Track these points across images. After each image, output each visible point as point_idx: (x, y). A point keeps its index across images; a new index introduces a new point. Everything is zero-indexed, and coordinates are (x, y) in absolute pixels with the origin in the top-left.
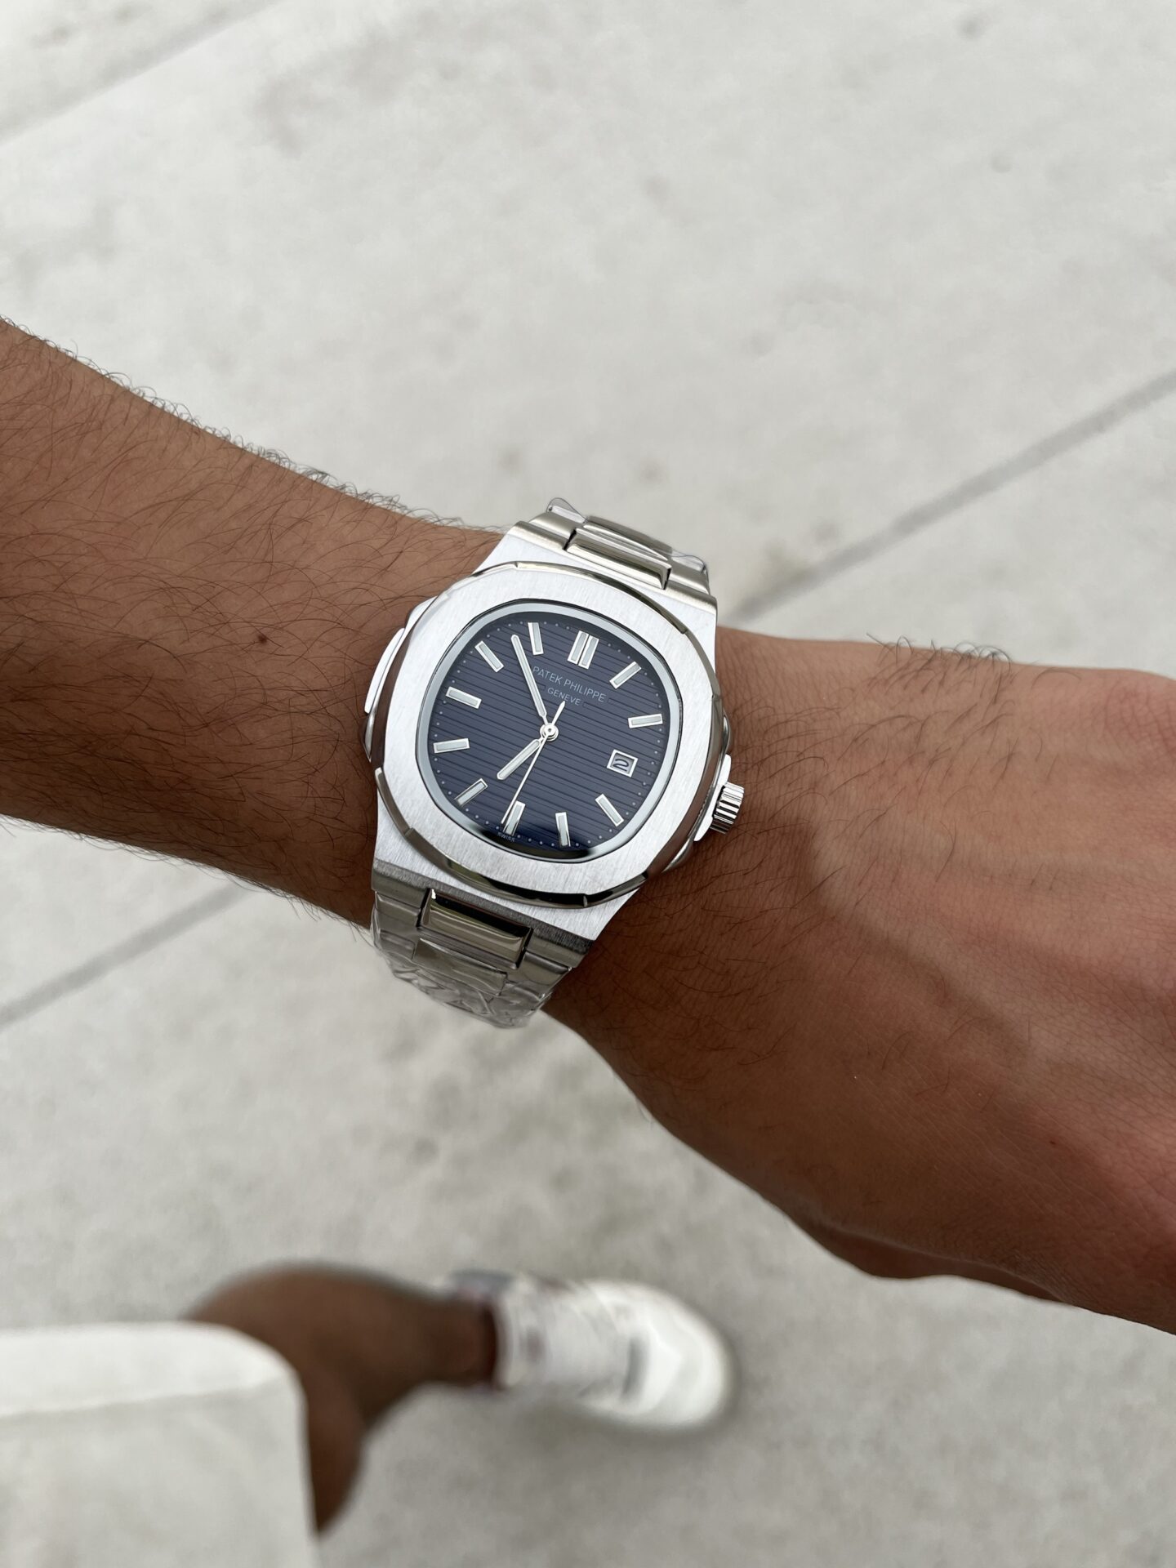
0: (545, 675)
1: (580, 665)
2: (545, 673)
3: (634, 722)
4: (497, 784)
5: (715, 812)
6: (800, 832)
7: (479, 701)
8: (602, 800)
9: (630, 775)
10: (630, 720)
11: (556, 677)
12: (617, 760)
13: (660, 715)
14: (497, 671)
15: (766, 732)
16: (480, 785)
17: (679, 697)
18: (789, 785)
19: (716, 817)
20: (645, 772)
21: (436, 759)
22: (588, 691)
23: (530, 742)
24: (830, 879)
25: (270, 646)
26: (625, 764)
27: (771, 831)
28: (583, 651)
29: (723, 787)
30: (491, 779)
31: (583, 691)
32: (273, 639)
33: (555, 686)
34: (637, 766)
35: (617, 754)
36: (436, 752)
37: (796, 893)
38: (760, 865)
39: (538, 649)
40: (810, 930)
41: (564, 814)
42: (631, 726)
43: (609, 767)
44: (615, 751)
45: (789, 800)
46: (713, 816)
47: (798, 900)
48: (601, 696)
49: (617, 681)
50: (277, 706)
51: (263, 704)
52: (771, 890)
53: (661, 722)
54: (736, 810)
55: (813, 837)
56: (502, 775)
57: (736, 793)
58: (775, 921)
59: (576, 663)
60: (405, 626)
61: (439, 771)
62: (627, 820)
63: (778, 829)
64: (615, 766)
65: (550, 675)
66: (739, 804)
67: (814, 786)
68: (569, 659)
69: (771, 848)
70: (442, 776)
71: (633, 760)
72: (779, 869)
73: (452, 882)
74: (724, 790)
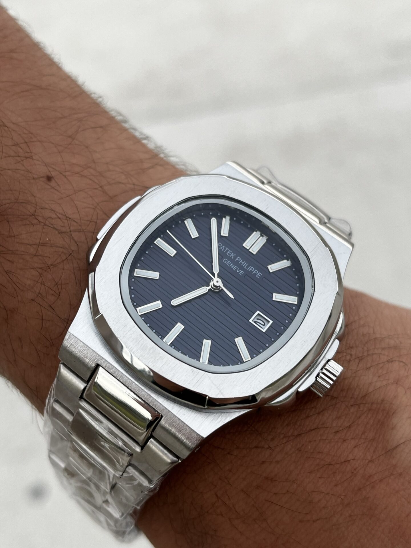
0: (224, 250)
1: (250, 250)
2: (225, 249)
3: (277, 297)
4: (168, 307)
5: (319, 375)
6: (383, 410)
7: (175, 252)
8: (239, 341)
9: (264, 331)
10: (274, 294)
11: (231, 253)
12: (257, 319)
13: (297, 298)
14: (193, 237)
15: (367, 343)
16: (157, 305)
17: (314, 286)
18: (379, 377)
19: (319, 379)
20: (275, 332)
21: (133, 280)
22: (251, 269)
23: (200, 288)
24: (402, 445)
25: (53, 183)
26: (263, 324)
27: (362, 405)
28: (255, 243)
29: (329, 360)
30: (166, 303)
31: (247, 267)
32: (56, 180)
33: (230, 258)
34: (270, 326)
35: (259, 314)
36: (135, 275)
37: (374, 452)
38: (349, 427)
39: (225, 232)
40: (381, 481)
41: (210, 342)
42: (274, 299)
43: (251, 321)
44: (258, 312)
45: (378, 387)
46: (316, 378)
47: (375, 457)
48: (259, 274)
49: (273, 268)
50: (40, 218)
51: (33, 215)
52: (355, 447)
53: (296, 303)
55: (393, 414)
56: (175, 302)
57: (336, 368)
58: (355, 470)
59: (248, 248)
61: (132, 288)
62: (252, 357)
63: (367, 405)
64: (255, 322)
65: (227, 251)
66: (337, 374)
67: (397, 382)
68: (244, 245)
69: (359, 417)
70: (133, 291)
71: (269, 322)
72: (363, 433)
74: (329, 362)
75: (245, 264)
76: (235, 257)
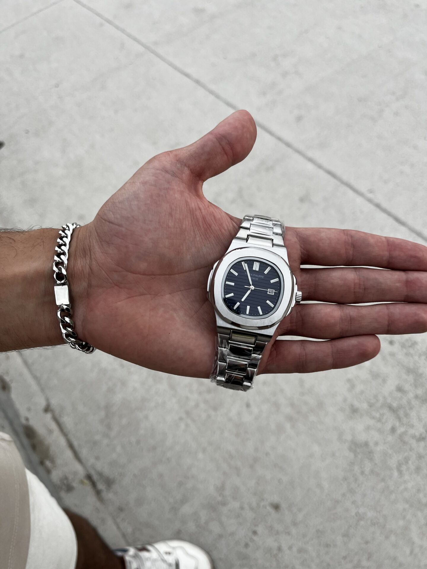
1: (256, 270)
4: (242, 303)
5: (296, 299)
7: (234, 284)
8: (268, 302)
9: (273, 294)
10: (271, 281)
13: (278, 278)
14: (237, 275)
16: (238, 304)
17: (282, 273)
19: (296, 300)
20: (277, 293)
21: (226, 299)
22: (259, 276)
23: (248, 292)
26: (272, 292)
28: (256, 267)
30: (240, 302)
34: (275, 292)
36: (226, 297)
41: (259, 307)
42: (271, 283)
43: (268, 293)
44: (268, 289)
46: (295, 300)
48: (263, 277)
49: (266, 272)
53: (279, 280)
54: (301, 297)
56: (243, 300)
60: (213, 269)
61: (228, 302)
62: (275, 306)
64: (270, 293)
66: (301, 296)
68: (253, 269)
73: (236, 328)
74: (297, 293)
75: (257, 276)
76: (253, 275)
